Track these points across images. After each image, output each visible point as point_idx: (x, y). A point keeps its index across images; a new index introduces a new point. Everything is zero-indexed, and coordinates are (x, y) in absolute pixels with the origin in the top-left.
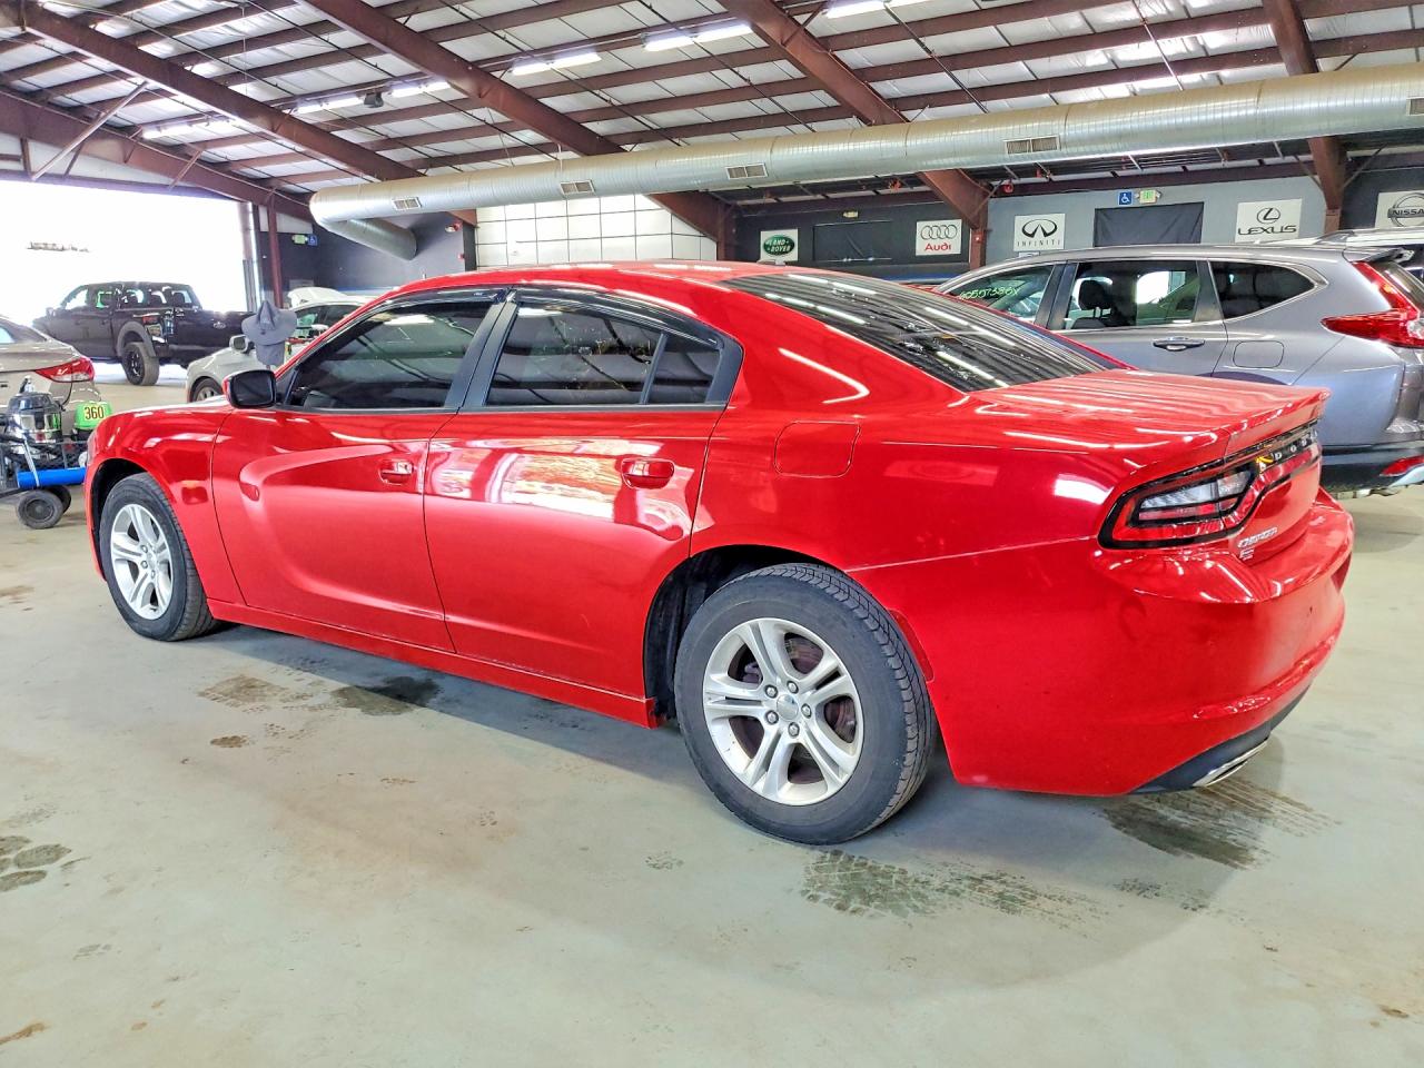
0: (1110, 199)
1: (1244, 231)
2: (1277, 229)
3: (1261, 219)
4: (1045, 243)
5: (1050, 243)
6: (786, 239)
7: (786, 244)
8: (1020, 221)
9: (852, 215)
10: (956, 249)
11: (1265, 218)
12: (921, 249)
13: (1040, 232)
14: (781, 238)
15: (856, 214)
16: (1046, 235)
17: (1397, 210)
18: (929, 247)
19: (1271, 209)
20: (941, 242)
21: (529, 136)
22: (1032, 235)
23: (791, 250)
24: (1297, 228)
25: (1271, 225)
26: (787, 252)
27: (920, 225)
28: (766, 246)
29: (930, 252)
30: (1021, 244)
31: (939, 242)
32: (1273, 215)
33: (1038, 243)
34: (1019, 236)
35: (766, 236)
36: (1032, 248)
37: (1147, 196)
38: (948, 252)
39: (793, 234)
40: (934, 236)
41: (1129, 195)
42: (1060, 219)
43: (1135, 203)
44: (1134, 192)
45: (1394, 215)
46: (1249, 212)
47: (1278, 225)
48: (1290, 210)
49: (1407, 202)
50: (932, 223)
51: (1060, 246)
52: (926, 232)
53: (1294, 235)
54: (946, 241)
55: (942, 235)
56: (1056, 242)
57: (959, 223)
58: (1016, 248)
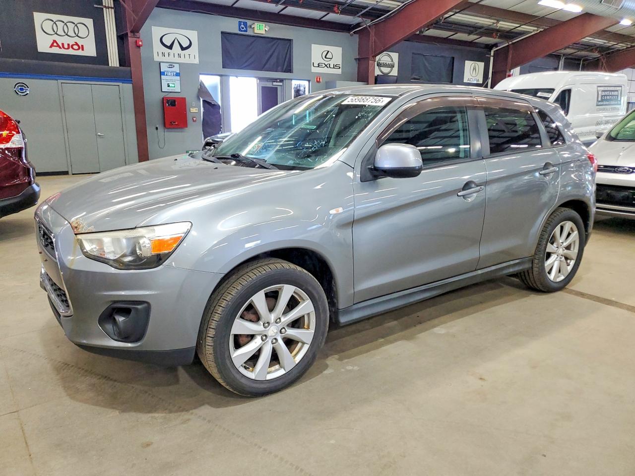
0: (232, 25)
1: (316, 65)
2: (332, 66)
3: (324, 58)
4: (182, 56)
5: (187, 56)
8: (157, 32)
10: (90, 50)
11: (326, 57)
12: (43, 45)
13: (176, 46)
16: (183, 49)
17: (380, 62)
18: (54, 44)
19: (328, 52)
20: (71, 41)
22: (170, 47)
24: (341, 66)
25: (329, 63)
27: (39, 17)
29: (55, 50)
30: (160, 54)
31: (66, 41)
32: (329, 56)
33: (176, 55)
34: (157, 48)
36: (171, 59)
37: (260, 28)
38: (80, 53)
40: (60, 32)
41: (245, 24)
42: (193, 35)
43: (250, 32)
44: (249, 22)
45: (379, 65)
46: (317, 51)
47: (332, 63)
48: (337, 54)
49: (384, 58)
50: (55, 17)
51: (197, 61)
52: (48, 26)
53: (339, 71)
54: (77, 40)
55: (71, 33)
56: (193, 56)
57: (89, 22)
58: (157, 58)
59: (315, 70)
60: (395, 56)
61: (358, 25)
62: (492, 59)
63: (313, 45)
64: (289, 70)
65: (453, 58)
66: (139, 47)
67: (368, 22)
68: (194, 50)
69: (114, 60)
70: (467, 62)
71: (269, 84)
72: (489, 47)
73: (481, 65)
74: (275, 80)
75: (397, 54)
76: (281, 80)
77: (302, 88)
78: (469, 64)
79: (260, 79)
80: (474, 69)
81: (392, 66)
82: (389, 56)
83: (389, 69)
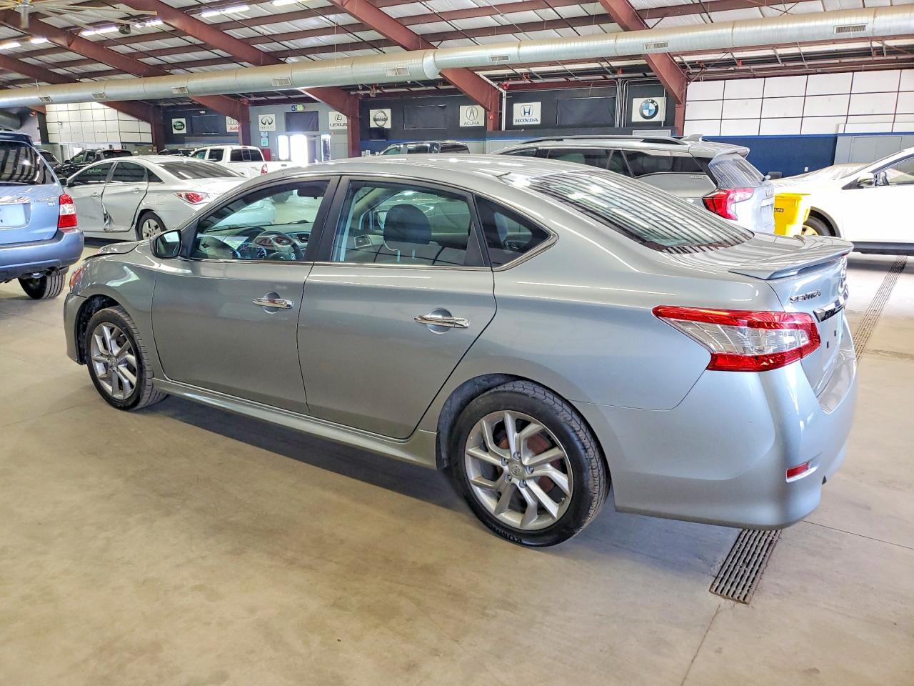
0: (288, 108)
1: (331, 125)
6: (181, 123)
7: (181, 125)
8: (260, 117)
9: (203, 112)
13: (267, 123)
16: (269, 124)
19: (339, 116)
21: (16, 76)
22: (264, 124)
23: (183, 128)
27: (227, 118)
28: (175, 126)
31: (234, 127)
32: (339, 118)
35: (174, 121)
37: (300, 108)
39: (183, 120)
41: (294, 107)
42: (273, 116)
43: (297, 110)
45: (375, 120)
46: (332, 116)
47: (342, 122)
49: (379, 115)
51: (275, 130)
56: (273, 128)
58: (260, 130)
59: (331, 128)
60: (388, 112)
63: (329, 113)
64: (317, 130)
68: (274, 124)
70: (462, 108)
79: (308, 136)
80: (472, 112)
81: (386, 120)
82: (384, 113)
83: (383, 122)
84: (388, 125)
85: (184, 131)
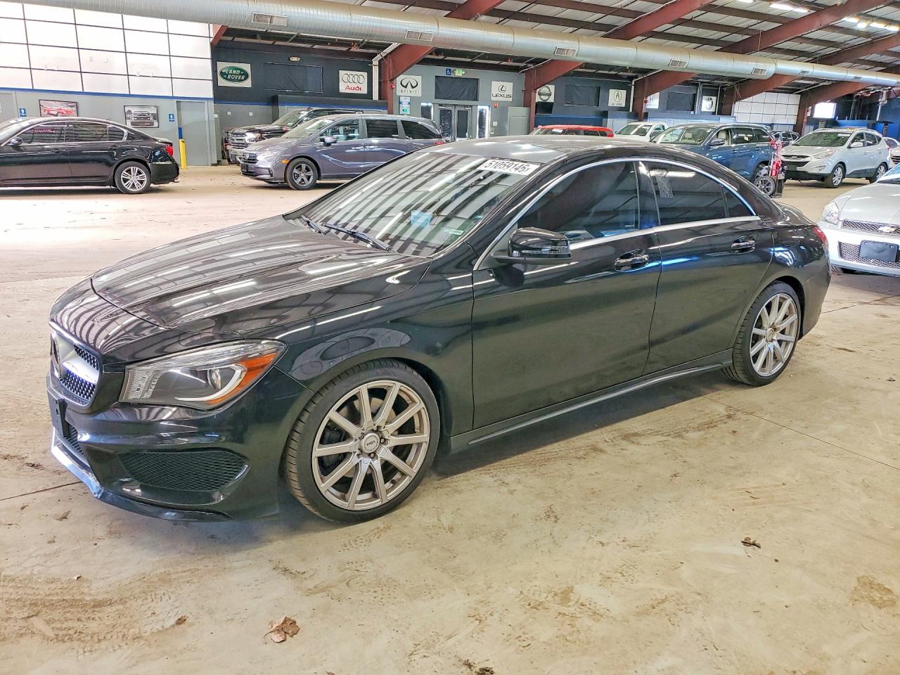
0: (441, 71)
1: (494, 95)
2: (505, 96)
6: (241, 70)
7: (240, 74)
8: (400, 78)
9: (295, 59)
10: (364, 91)
11: (501, 90)
13: (409, 85)
14: (237, 69)
15: (299, 59)
16: (413, 87)
17: (541, 92)
19: (503, 86)
22: (406, 87)
23: (245, 79)
24: (512, 96)
25: (503, 93)
26: (241, 80)
27: (342, 73)
28: (221, 73)
32: (503, 89)
35: (223, 66)
37: (459, 73)
39: (247, 67)
40: (351, 81)
41: (450, 70)
42: (419, 79)
43: (452, 75)
44: (452, 69)
45: (540, 94)
46: (496, 86)
47: (506, 94)
48: (509, 87)
49: (544, 89)
50: (349, 72)
51: (420, 94)
52: (345, 78)
53: (511, 99)
54: (358, 85)
55: (356, 81)
56: (418, 92)
57: (365, 74)
58: (398, 94)
60: (552, 88)
61: (525, 67)
62: (633, 87)
63: (493, 82)
64: (476, 99)
65: (599, 87)
66: (393, 89)
67: (532, 66)
68: (419, 88)
69: (376, 96)
70: (611, 90)
71: (463, 109)
72: (631, 78)
73: (624, 93)
74: (467, 106)
75: (554, 86)
76: (471, 106)
77: (484, 112)
78: (613, 92)
80: (618, 95)
81: (550, 95)
82: (549, 88)
83: (547, 97)
84: (551, 100)
85: (248, 84)
